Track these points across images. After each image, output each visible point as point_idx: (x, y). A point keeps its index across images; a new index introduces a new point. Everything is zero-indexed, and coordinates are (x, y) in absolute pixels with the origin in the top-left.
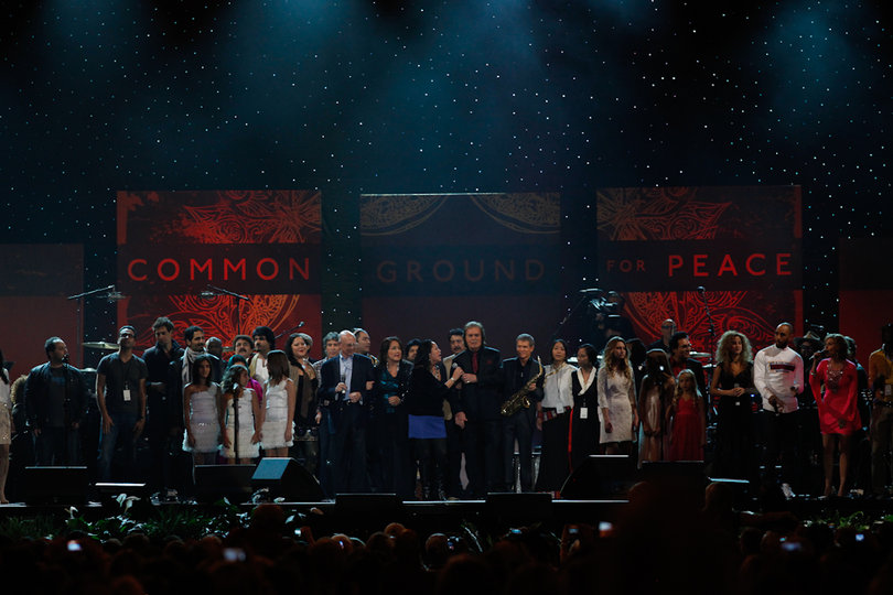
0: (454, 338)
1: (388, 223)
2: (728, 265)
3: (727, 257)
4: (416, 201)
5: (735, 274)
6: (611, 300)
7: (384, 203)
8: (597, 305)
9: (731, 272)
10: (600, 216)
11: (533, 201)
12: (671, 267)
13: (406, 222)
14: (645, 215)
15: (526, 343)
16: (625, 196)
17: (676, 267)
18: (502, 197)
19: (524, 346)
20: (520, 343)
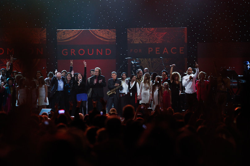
0: (92, 72)
1: (65, 38)
2: (166, 51)
3: (165, 48)
4: (73, 32)
5: (168, 53)
6: (137, 61)
7: (64, 32)
8: (133, 62)
9: (166, 53)
10: (128, 36)
11: (108, 32)
12: (149, 51)
13: (71, 37)
14: (142, 36)
15: (115, 74)
16: (135, 30)
17: (150, 51)
18: (99, 30)
19: (114, 75)
20: (113, 74)
